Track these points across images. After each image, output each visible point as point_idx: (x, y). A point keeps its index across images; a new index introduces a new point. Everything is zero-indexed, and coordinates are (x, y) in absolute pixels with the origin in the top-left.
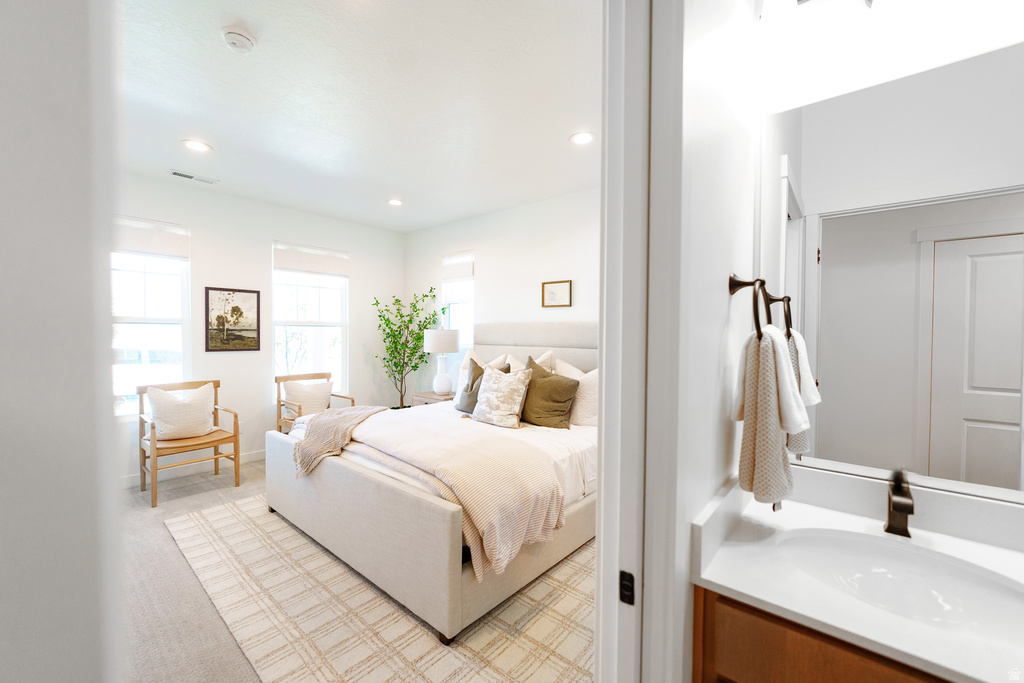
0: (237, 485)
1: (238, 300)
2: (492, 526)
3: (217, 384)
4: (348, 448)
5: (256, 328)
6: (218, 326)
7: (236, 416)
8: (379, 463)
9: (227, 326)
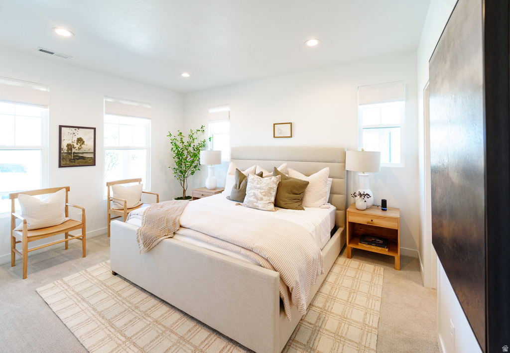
0: (84, 256)
1: (81, 134)
2: (297, 283)
3: (68, 189)
4: (178, 232)
5: (93, 151)
6: (68, 150)
7: (84, 211)
8: (207, 242)
9: (74, 150)
